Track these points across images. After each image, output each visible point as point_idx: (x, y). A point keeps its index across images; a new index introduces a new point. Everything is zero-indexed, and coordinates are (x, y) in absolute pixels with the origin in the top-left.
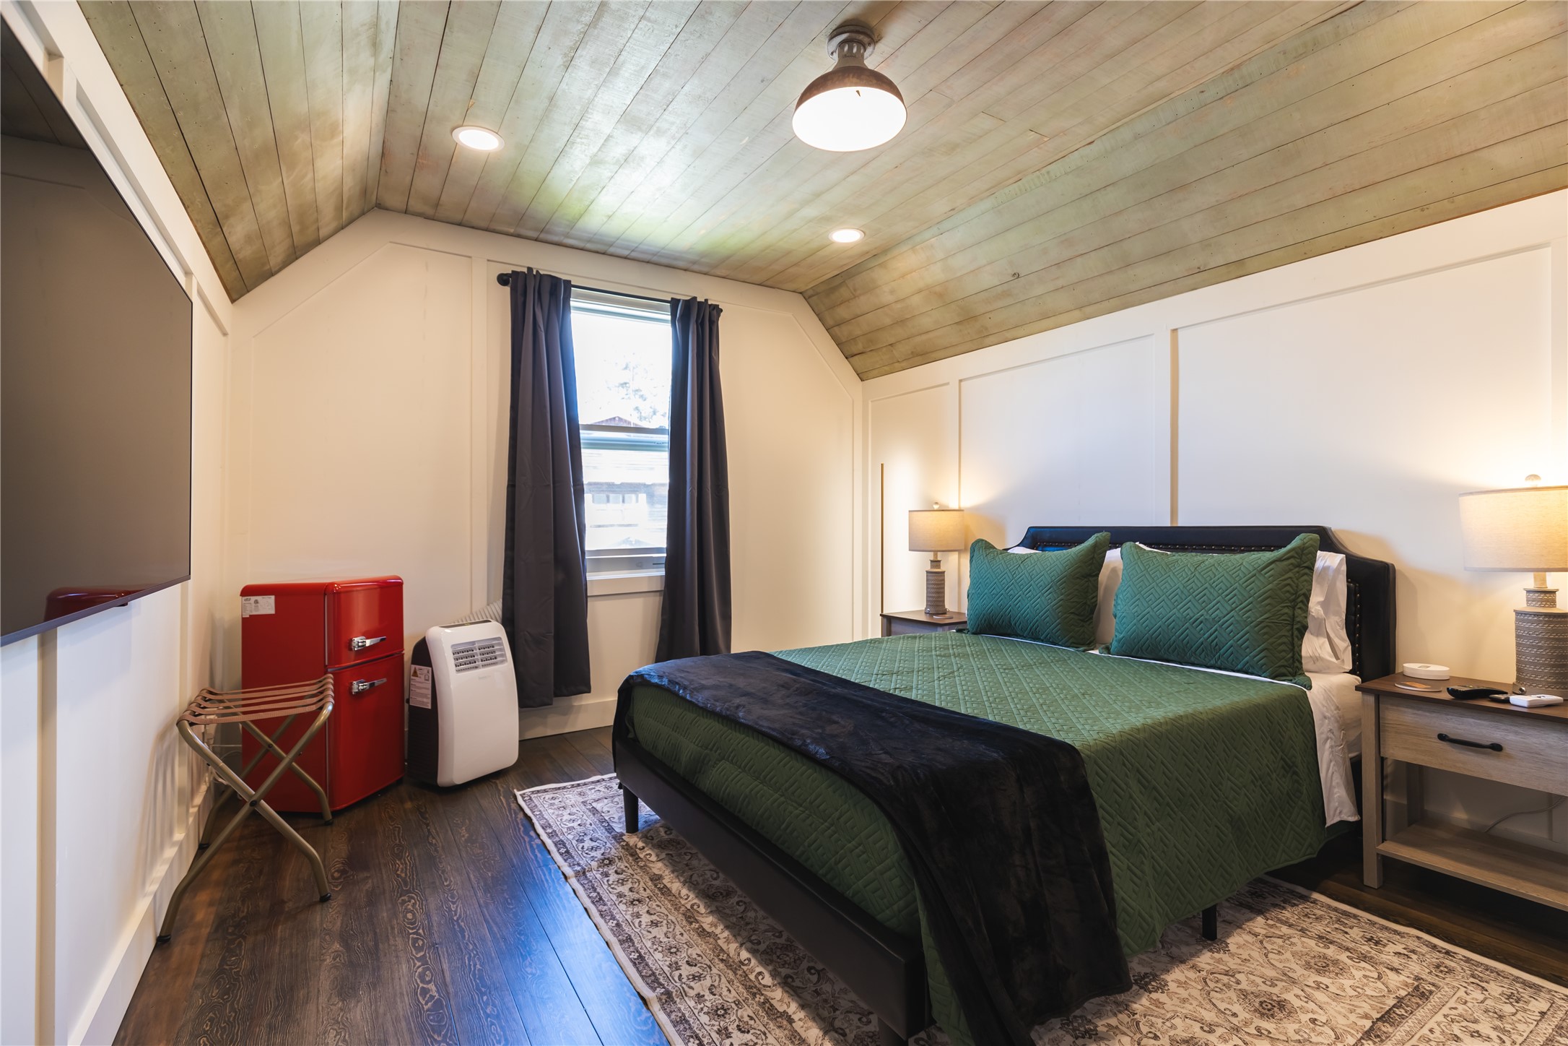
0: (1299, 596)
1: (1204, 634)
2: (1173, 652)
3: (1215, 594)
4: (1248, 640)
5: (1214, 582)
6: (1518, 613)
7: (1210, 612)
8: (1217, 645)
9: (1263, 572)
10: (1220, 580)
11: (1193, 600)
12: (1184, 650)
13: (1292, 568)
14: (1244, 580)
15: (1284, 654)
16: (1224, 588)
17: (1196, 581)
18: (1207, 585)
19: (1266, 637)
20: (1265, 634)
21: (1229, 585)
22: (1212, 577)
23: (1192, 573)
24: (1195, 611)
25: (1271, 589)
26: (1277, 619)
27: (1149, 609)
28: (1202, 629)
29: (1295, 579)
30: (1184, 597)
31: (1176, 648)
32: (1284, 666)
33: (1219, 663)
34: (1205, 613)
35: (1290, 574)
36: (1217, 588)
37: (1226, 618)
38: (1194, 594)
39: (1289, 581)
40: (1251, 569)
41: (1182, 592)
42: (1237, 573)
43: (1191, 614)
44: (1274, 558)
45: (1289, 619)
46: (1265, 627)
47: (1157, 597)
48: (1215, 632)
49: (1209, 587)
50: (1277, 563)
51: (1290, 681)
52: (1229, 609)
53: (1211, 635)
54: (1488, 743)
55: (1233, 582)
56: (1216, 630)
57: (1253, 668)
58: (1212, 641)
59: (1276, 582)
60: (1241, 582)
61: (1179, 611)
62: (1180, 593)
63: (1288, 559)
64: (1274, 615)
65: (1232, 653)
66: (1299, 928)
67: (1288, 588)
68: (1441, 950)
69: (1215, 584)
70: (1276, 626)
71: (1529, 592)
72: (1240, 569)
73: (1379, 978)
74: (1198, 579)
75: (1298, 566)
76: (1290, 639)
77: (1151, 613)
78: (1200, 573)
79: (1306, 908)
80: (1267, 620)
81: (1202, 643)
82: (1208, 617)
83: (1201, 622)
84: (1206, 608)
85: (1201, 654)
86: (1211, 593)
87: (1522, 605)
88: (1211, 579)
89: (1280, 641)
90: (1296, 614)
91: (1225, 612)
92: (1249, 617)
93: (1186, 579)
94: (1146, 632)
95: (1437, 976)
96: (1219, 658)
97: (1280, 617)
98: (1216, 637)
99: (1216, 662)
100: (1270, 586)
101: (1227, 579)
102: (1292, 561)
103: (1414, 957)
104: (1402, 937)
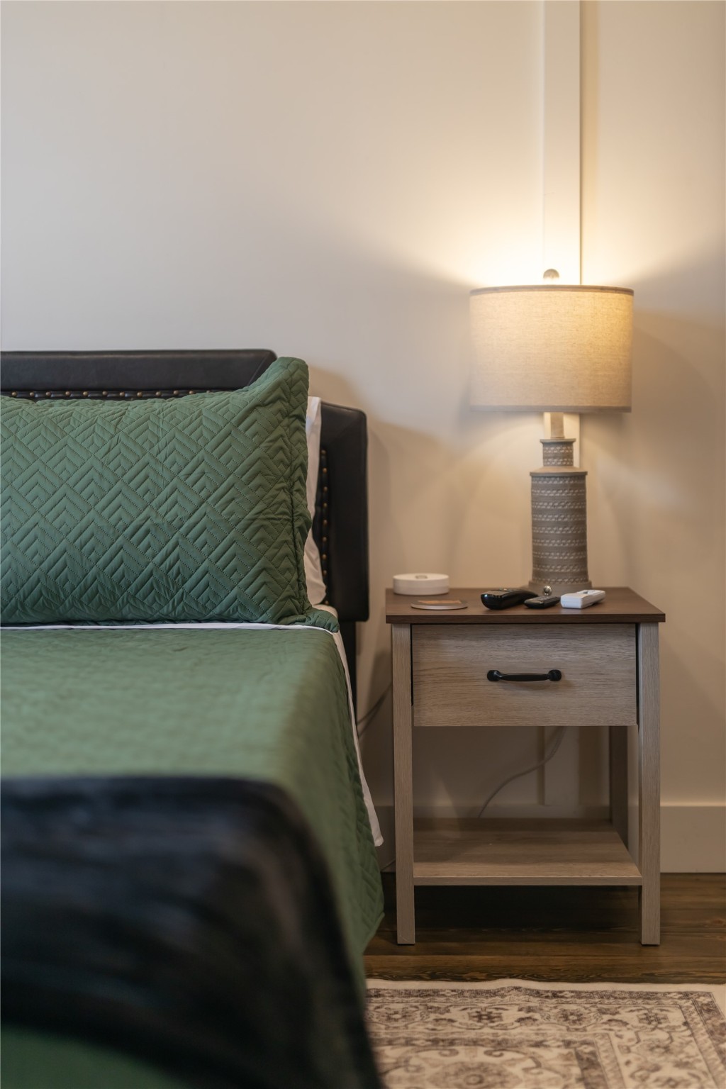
0: (295, 469)
1: (154, 556)
2: (90, 600)
3: (166, 475)
4: (234, 556)
5: (159, 452)
6: (534, 476)
7: (163, 509)
8: (178, 573)
9: (241, 427)
10: (170, 446)
11: (124, 489)
12: (112, 593)
13: (281, 418)
14: (213, 442)
15: (288, 575)
16: (180, 461)
17: (124, 451)
18: (147, 458)
19: (262, 546)
20: (261, 540)
21: (188, 456)
22: (154, 441)
23: (113, 437)
24: (134, 512)
25: (259, 459)
26: (274, 513)
27: (36, 517)
28: (149, 546)
29: (286, 439)
30: (105, 485)
31: (97, 592)
32: (290, 597)
33: (179, 608)
34: (153, 515)
35: (279, 431)
36: (167, 463)
37: (192, 520)
38: (126, 477)
39: (280, 443)
40: (221, 423)
41: (101, 475)
42: (198, 431)
43: (126, 519)
44: (254, 401)
45: (288, 511)
46: (257, 530)
47: (50, 489)
48: (174, 548)
49: (152, 462)
50: (260, 409)
51: (303, 621)
52: (196, 501)
53: (167, 555)
54: (546, 672)
55: (194, 449)
56: (177, 544)
57: (245, 609)
58: (171, 567)
59: (263, 445)
60: (208, 447)
61: (99, 514)
62: (96, 477)
63: (273, 402)
64: (269, 506)
65: (207, 585)
66: (403, 1041)
67: (280, 455)
68: (546, 994)
69: (161, 456)
70: (274, 525)
71: (545, 444)
72: (201, 423)
73: (538, 1065)
74: (127, 447)
75: (287, 415)
76: (292, 546)
77: (42, 524)
78: (127, 436)
79: (378, 1007)
80: (261, 516)
81: (151, 574)
82: (158, 521)
83: (148, 532)
84: (153, 504)
85: (145, 597)
86: (157, 473)
87: (538, 465)
88: (152, 446)
89: (281, 552)
90: (296, 502)
91: (189, 509)
92: (232, 513)
93: (105, 449)
94: (34, 566)
95: (577, 1030)
96: (181, 599)
97: (277, 509)
98: (178, 558)
99: (174, 608)
100: (257, 453)
101: (184, 446)
102: (279, 405)
103: (537, 1016)
104: (503, 996)
